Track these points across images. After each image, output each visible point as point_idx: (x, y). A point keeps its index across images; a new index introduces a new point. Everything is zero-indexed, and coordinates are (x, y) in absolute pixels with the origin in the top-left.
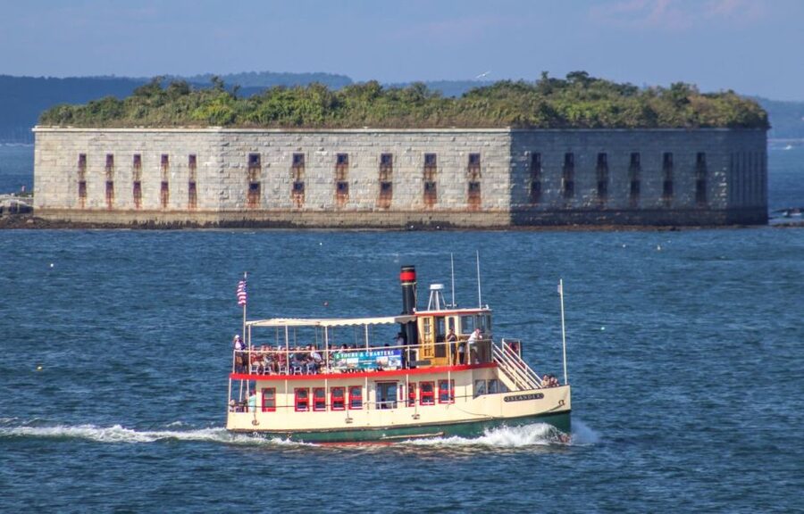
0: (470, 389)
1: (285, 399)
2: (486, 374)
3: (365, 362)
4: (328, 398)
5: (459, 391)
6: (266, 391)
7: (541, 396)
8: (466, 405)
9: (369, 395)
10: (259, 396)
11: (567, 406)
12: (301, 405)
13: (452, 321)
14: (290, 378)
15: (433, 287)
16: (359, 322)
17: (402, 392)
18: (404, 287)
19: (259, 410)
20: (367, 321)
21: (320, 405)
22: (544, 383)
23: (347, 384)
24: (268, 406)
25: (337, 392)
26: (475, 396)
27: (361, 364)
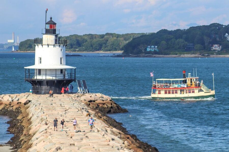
0: (197, 91)
1: (163, 92)
2: (199, 88)
3: (179, 86)
4: (171, 92)
5: (195, 91)
6: (159, 91)
7: (210, 92)
8: (197, 93)
9: (179, 92)
10: (158, 91)
11: (214, 94)
12: (166, 93)
13: (194, 80)
14: (164, 89)
15: (189, 74)
16: (177, 79)
17: (185, 91)
18: (183, 74)
19: (158, 94)
20: (179, 79)
21: (169, 93)
22: (210, 90)
23: (174, 90)
24: (159, 93)
25: (173, 91)
26: (199, 92)
27: (178, 87)
